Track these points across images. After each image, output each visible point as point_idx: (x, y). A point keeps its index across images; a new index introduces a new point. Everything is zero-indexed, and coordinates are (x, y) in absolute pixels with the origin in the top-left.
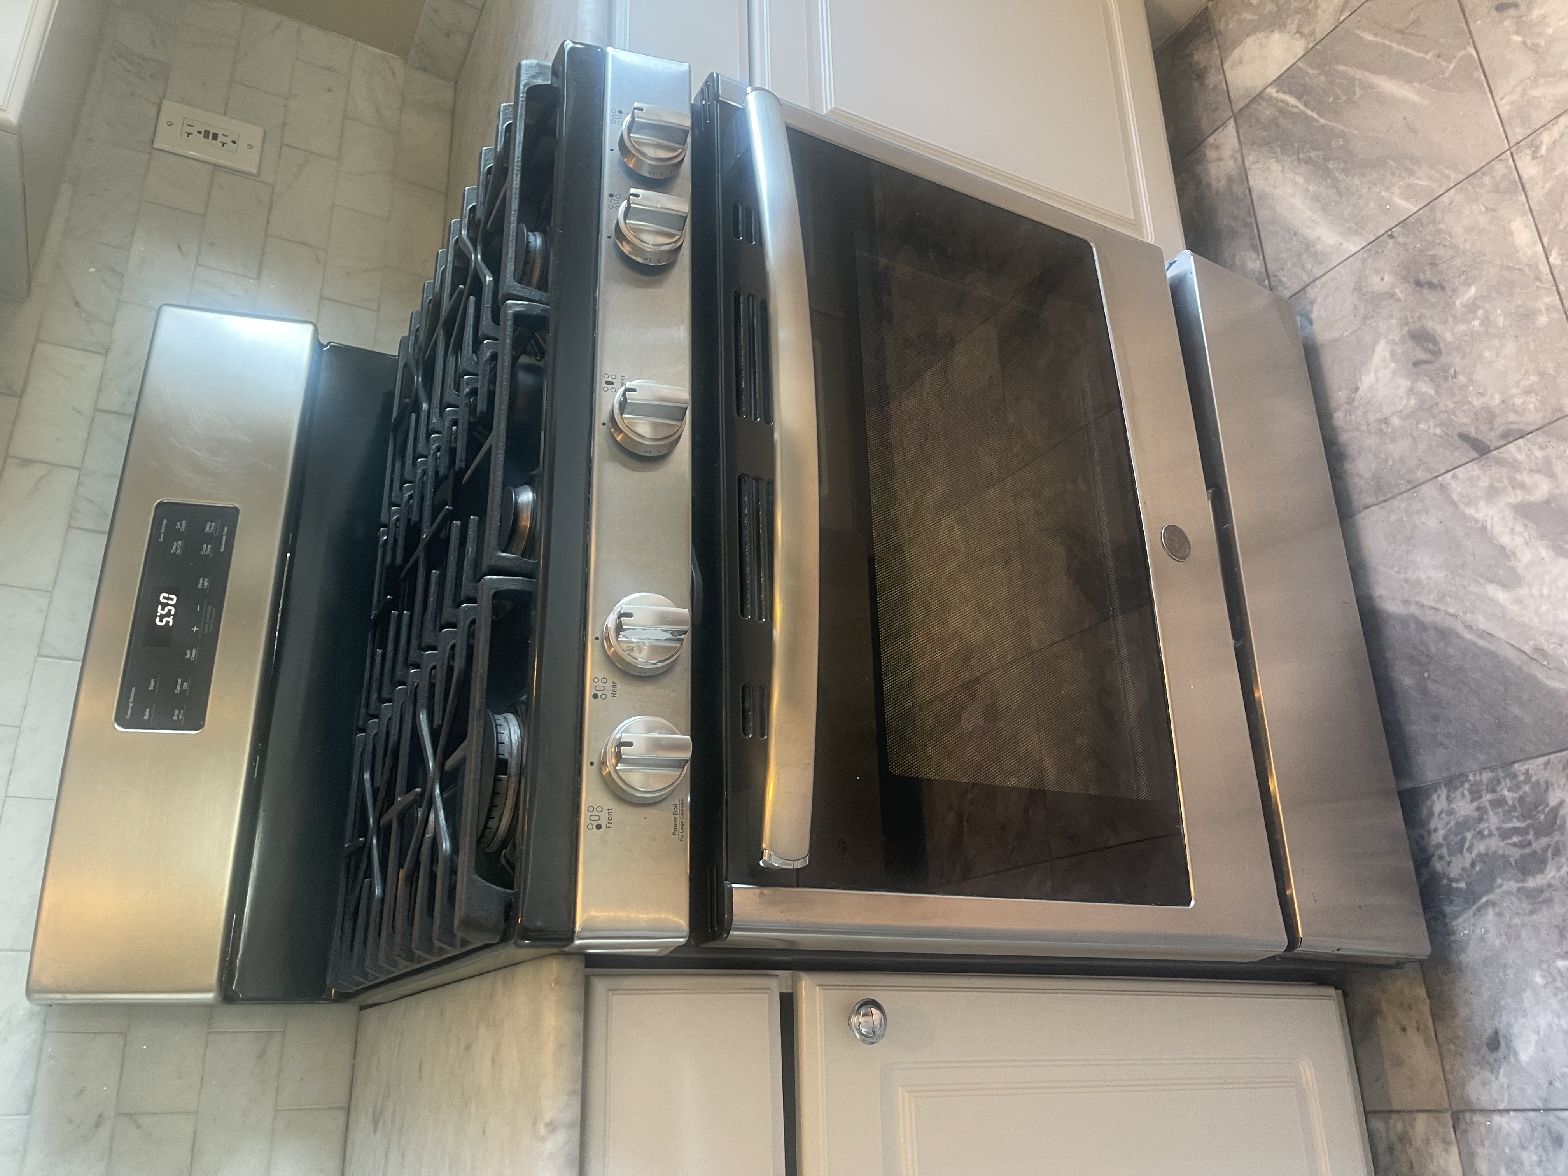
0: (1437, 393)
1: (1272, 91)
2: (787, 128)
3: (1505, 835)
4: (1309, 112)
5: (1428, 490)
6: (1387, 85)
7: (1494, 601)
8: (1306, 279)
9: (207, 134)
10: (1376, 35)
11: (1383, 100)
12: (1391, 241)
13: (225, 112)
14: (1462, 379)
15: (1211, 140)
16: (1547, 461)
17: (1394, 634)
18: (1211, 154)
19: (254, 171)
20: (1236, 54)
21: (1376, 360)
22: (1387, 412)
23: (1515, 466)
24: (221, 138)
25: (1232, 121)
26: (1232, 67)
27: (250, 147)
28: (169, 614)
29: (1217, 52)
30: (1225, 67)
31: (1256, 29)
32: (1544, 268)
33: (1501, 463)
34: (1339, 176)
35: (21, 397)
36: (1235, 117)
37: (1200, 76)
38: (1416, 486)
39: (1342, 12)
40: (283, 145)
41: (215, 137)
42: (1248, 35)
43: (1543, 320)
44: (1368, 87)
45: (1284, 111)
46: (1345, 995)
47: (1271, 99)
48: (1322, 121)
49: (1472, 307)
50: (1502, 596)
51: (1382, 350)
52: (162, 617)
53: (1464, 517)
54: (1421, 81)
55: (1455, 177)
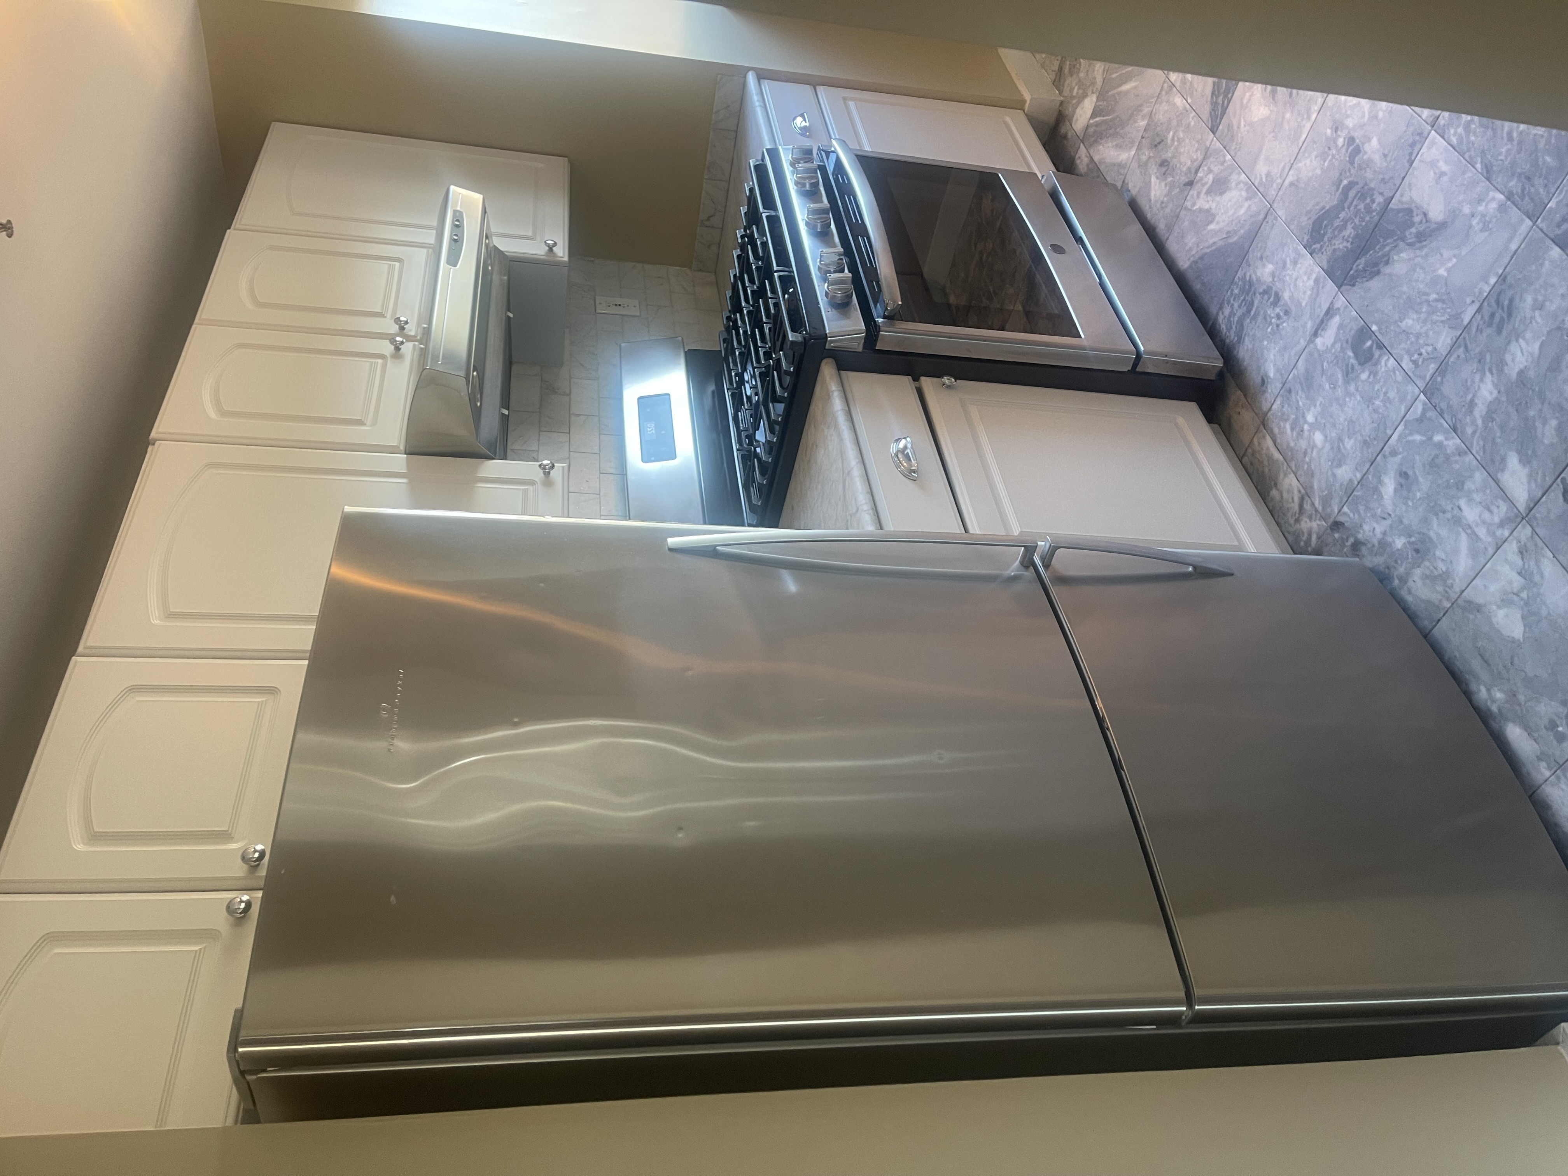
0: (1173, 177)
1: (1091, 121)
2: (857, 156)
3: (1240, 306)
4: (1105, 118)
5: (1183, 213)
6: (1126, 87)
7: (1212, 230)
8: (1123, 177)
9: (616, 305)
10: (1116, 73)
11: (1126, 93)
12: (1144, 139)
13: (621, 295)
14: (1178, 165)
15: (1077, 156)
16: (1209, 168)
17: (1191, 276)
18: (1078, 162)
19: (638, 314)
20: (1075, 118)
21: (1153, 184)
22: (1161, 199)
23: (1201, 179)
24: (622, 305)
25: (1082, 144)
26: (1075, 124)
27: (634, 306)
28: (652, 430)
29: (1068, 123)
30: (1073, 126)
31: (1079, 103)
32: (1188, 106)
33: (1197, 182)
34: (1121, 132)
35: (570, 395)
36: (1082, 141)
37: (1065, 137)
38: (1178, 216)
39: (1103, 74)
40: (647, 305)
41: (620, 305)
42: (1076, 108)
43: (1192, 123)
44: (1119, 93)
45: (1097, 125)
46: (1220, 425)
47: (1091, 124)
48: (1110, 117)
49: (1173, 139)
50: (1212, 227)
51: (1153, 179)
52: (650, 431)
53: (1195, 211)
54: (1134, 77)
55: (1154, 100)
